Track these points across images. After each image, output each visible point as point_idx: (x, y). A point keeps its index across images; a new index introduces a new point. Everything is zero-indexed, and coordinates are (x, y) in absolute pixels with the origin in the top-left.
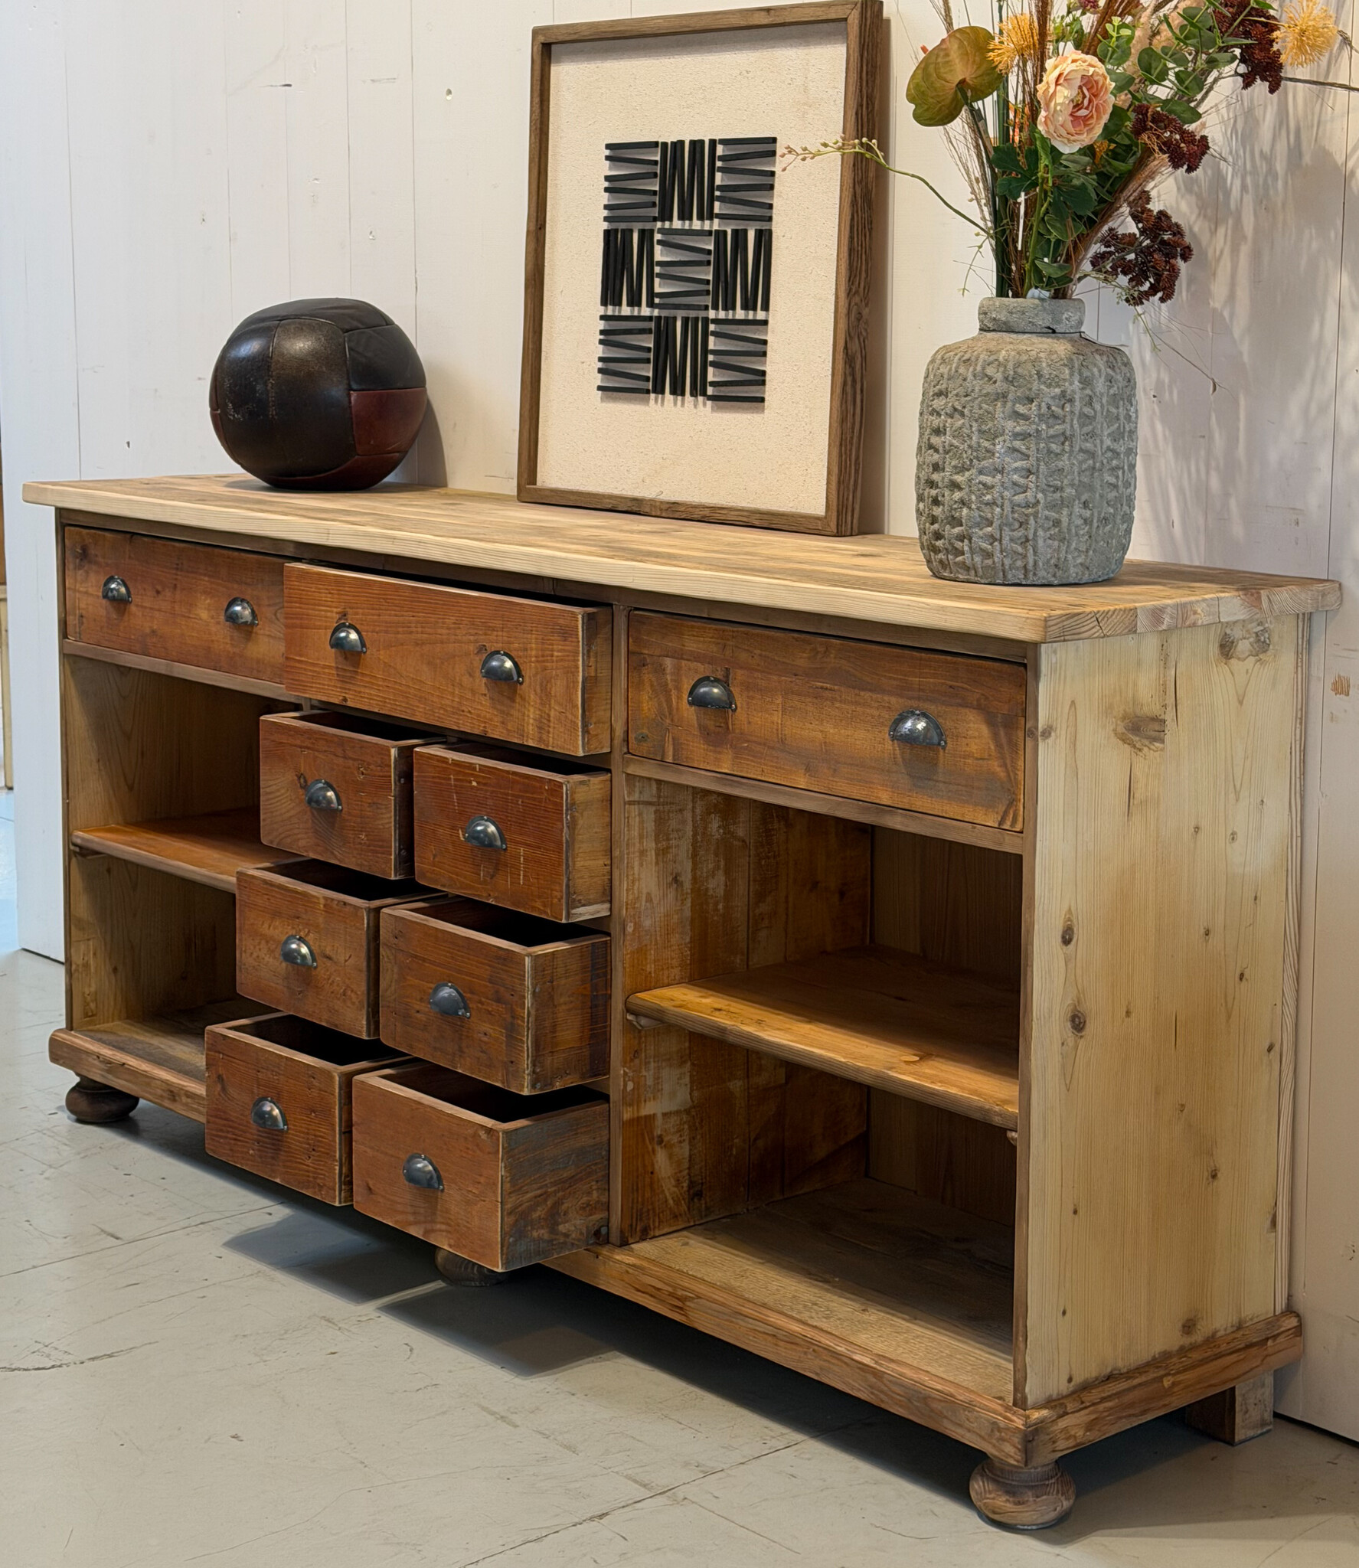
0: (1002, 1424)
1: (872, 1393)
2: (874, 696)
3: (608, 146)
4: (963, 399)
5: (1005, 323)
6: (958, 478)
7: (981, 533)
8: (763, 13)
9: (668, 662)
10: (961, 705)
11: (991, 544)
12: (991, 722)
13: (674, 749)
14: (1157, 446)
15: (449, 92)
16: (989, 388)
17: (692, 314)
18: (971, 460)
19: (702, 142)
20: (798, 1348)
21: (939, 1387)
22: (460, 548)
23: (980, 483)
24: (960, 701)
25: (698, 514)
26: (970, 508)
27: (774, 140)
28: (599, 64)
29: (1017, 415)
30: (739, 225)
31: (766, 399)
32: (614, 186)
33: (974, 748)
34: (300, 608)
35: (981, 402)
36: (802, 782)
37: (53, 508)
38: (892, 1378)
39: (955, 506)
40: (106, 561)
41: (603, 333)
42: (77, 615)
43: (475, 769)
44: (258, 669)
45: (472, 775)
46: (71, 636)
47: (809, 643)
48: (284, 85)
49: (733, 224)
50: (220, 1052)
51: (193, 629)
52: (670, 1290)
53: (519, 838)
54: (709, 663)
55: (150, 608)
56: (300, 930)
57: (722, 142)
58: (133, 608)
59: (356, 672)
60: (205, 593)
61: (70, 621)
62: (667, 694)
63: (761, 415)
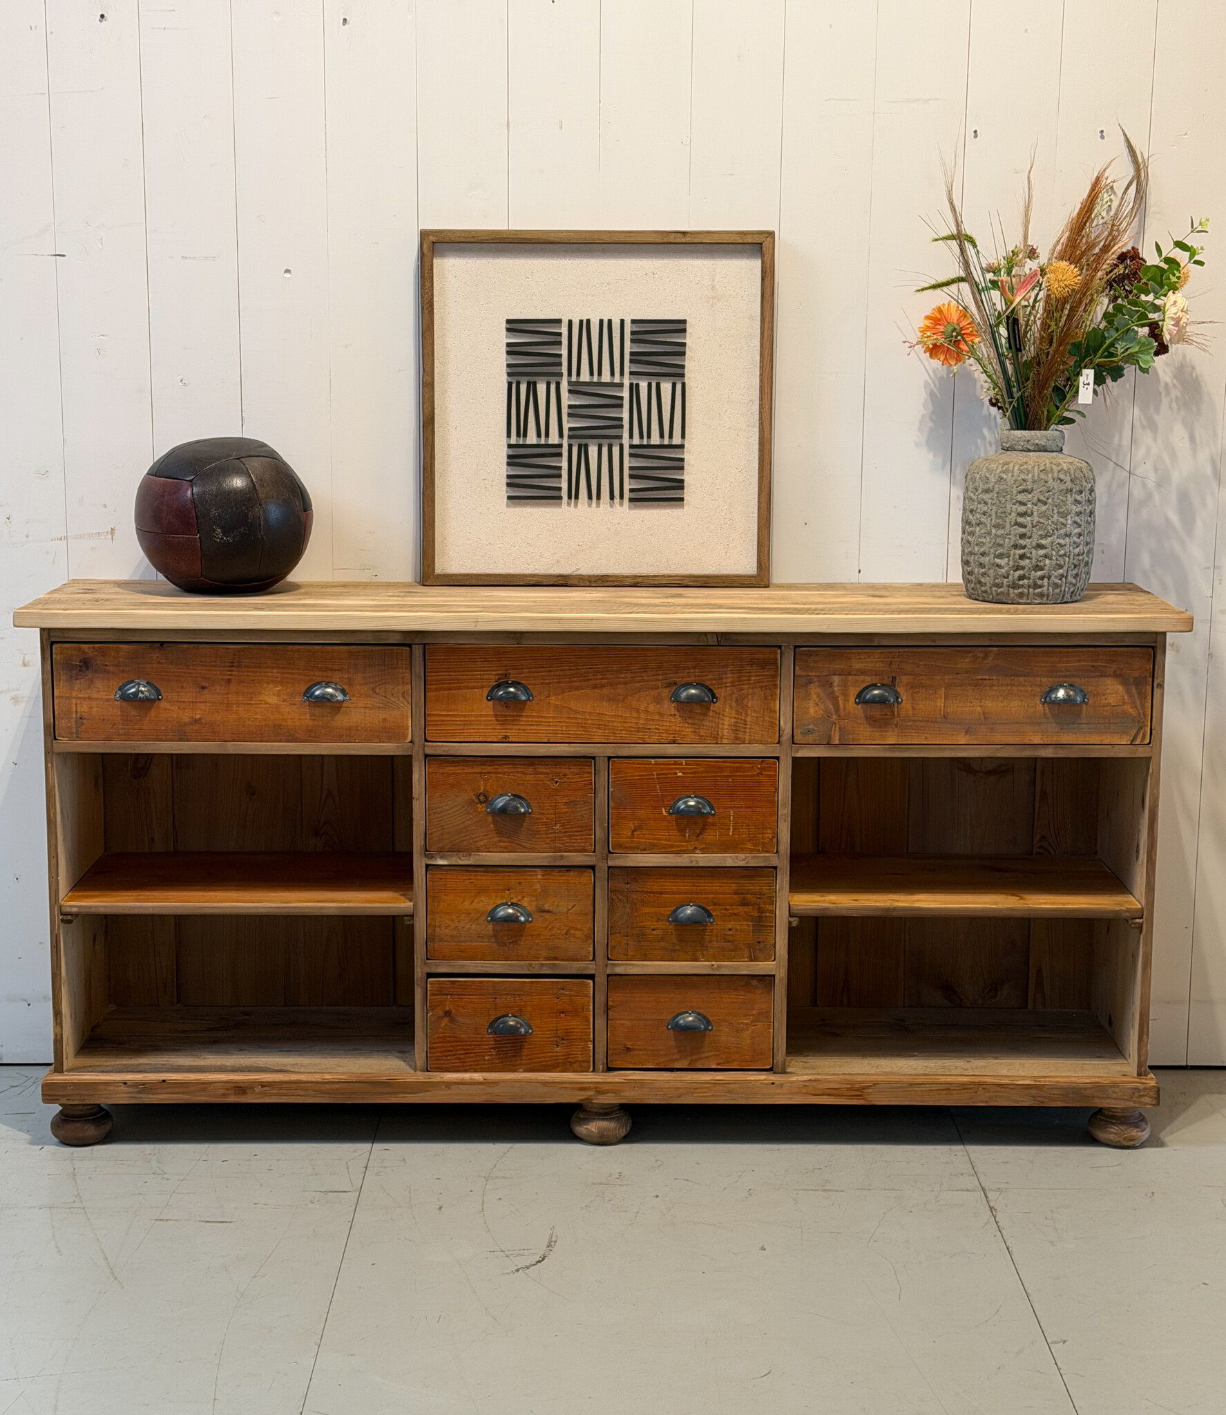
0: (1141, 1086)
1: (1035, 1100)
2: (1029, 679)
3: (508, 321)
4: (1047, 494)
5: (1043, 447)
6: (1043, 542)
7: (1056, 574)
9: (836, 679)
10: (1101, 676)
11: (1060, 579)
12: (1125, 683)
13: (840, 735)
15: (287, 271)
16: (1063, 487)
17: (604, 442)
18: (1053, 531)
19: (610, 322)
20: (969, 1091)
21: (1088, 1081)
22: (636, 620)
23: (1058, 543)
24: (1100, 674)
25: (629, 581)
26: (1051, 559)
27: (684, 322)
29: (1077, 502)
30: (654, 380)
31: (685, 498)
32: (512, 350)
33: (1112, 700)
34: (447, 675)
35: (1058, 495)
36: (963, 740)
37: (39, 629)
38: (1050, 1086)
39: (1040, 559)
40: (121, 668)
41: (509, 457)
42: (72, 718)
43: (681, 764)
44: (349, 735)
45: (677, 769)
46: (63, 737)
47: (970, 652)
48: (55, 255)
49: (648, 379)
50: (447, 995)
51: (256, 713)
52: (849, 1086)
53: (729, 804)
54: (876, 675)
55: (190, 702)
56: (512, 898)
57: (633, 322)
58: (163, 704)
59: (520, 716)
60: (273, 682)
61: (62, 724)
62: (834, 699)
63: (681, 510)
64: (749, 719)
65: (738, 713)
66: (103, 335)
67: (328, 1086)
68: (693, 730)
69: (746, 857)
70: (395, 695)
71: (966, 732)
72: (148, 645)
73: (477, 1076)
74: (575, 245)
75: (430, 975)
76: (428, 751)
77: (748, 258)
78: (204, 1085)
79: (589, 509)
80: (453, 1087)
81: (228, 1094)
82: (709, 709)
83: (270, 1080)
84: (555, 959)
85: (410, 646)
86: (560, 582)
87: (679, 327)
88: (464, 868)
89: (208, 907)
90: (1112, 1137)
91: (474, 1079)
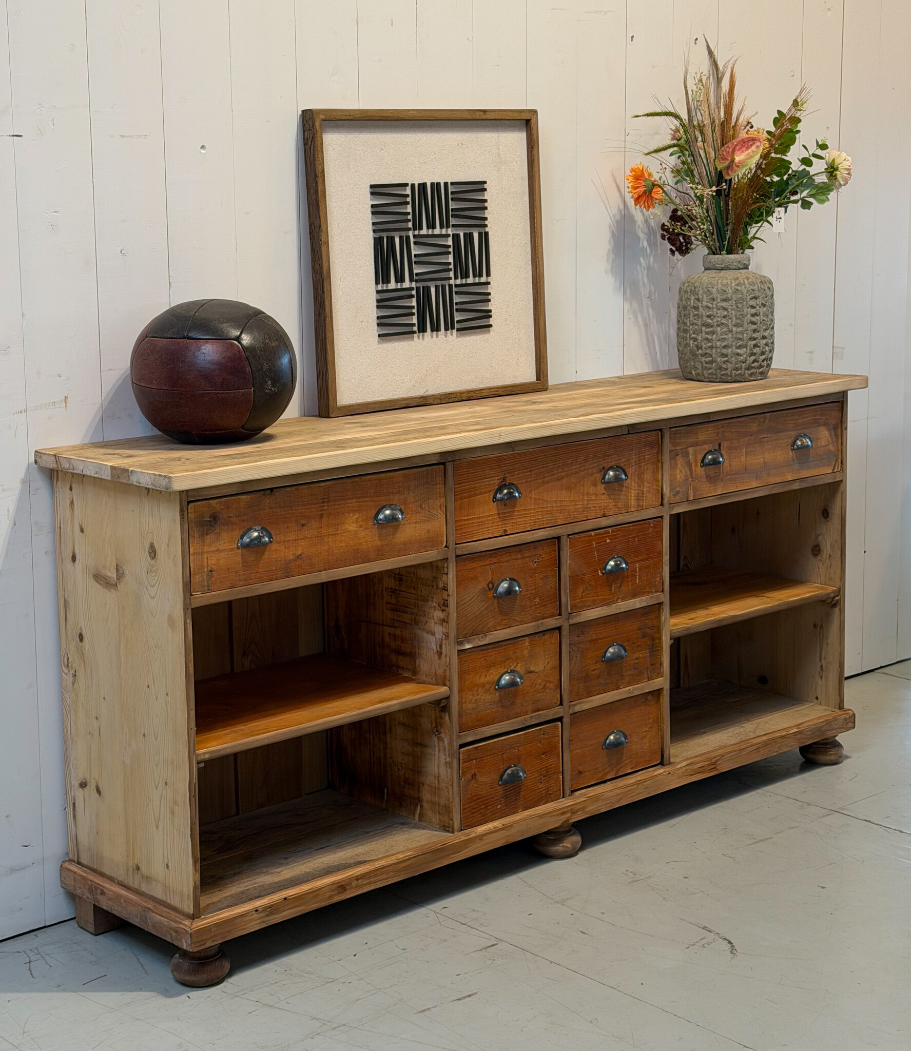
2: (784, 434)
3: (372, 186)
8: (481, 113)
10: (819, 426)
12: (829, 429)
13: (694, 493)
14: (650, 320)
15: (203, 147)
17: (439, 283)
19: (438, 184)
24: (818, 424)
27: (485, 182)
28: (357, 135)
30: (468, 231)
31: (492, 325)
32: (376, 210)
33: (823, 442)
34: (468, 485)
36: (754, 484)
40: (242, 518)
41: (378, 301)
42: (204, 572)
43: (609, 532)
44: (405, 549)
45: (607, 537)
46: (197, 592)
47: (756, 419)
48: (13, 136)
49: (463, 230)
50: (473, 760)
51: (341, 542)
52: (709, 762)
53: (635, 559)
54: (711, 443)
55: (293, 540)
56: (510, 666)
57: (452, 184)
58: (274, 546)
59: (513, 512)
60: (353, 511)
61: (196, 579)
62: (690, 465)
63: (489, 335)
64: (645, 490)
65: (639, 486)
66: (56, 212)
67: (403, 865)
68: (614, 504)
69: (647, 599)
70: (435, 508)
71: (756, 478)
72: (262, 493)
73: (497, 824)
74: (411, 122)
75: (462, 746)
76: (459, 553)
77: (519, 131)
78: (315, 893)
79: (431, 340)
80: (484, 838)
81: (333, 895)
82: (623, 486)
83: (362, 872)
84: (538, 710)
85: (444, 464)
86: (422, 403)
87: (480, 187)
88: (484, 648)
89: (309, 727)
90: (832, 758)
91: (496, 828)
